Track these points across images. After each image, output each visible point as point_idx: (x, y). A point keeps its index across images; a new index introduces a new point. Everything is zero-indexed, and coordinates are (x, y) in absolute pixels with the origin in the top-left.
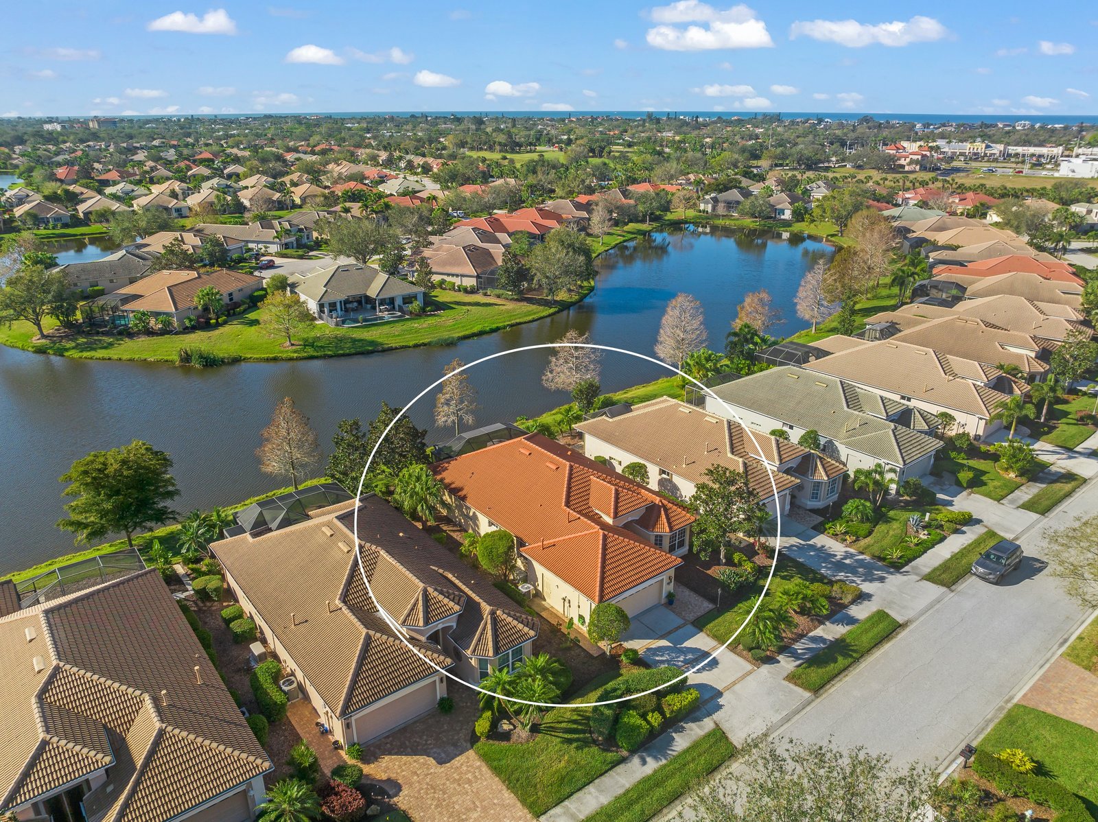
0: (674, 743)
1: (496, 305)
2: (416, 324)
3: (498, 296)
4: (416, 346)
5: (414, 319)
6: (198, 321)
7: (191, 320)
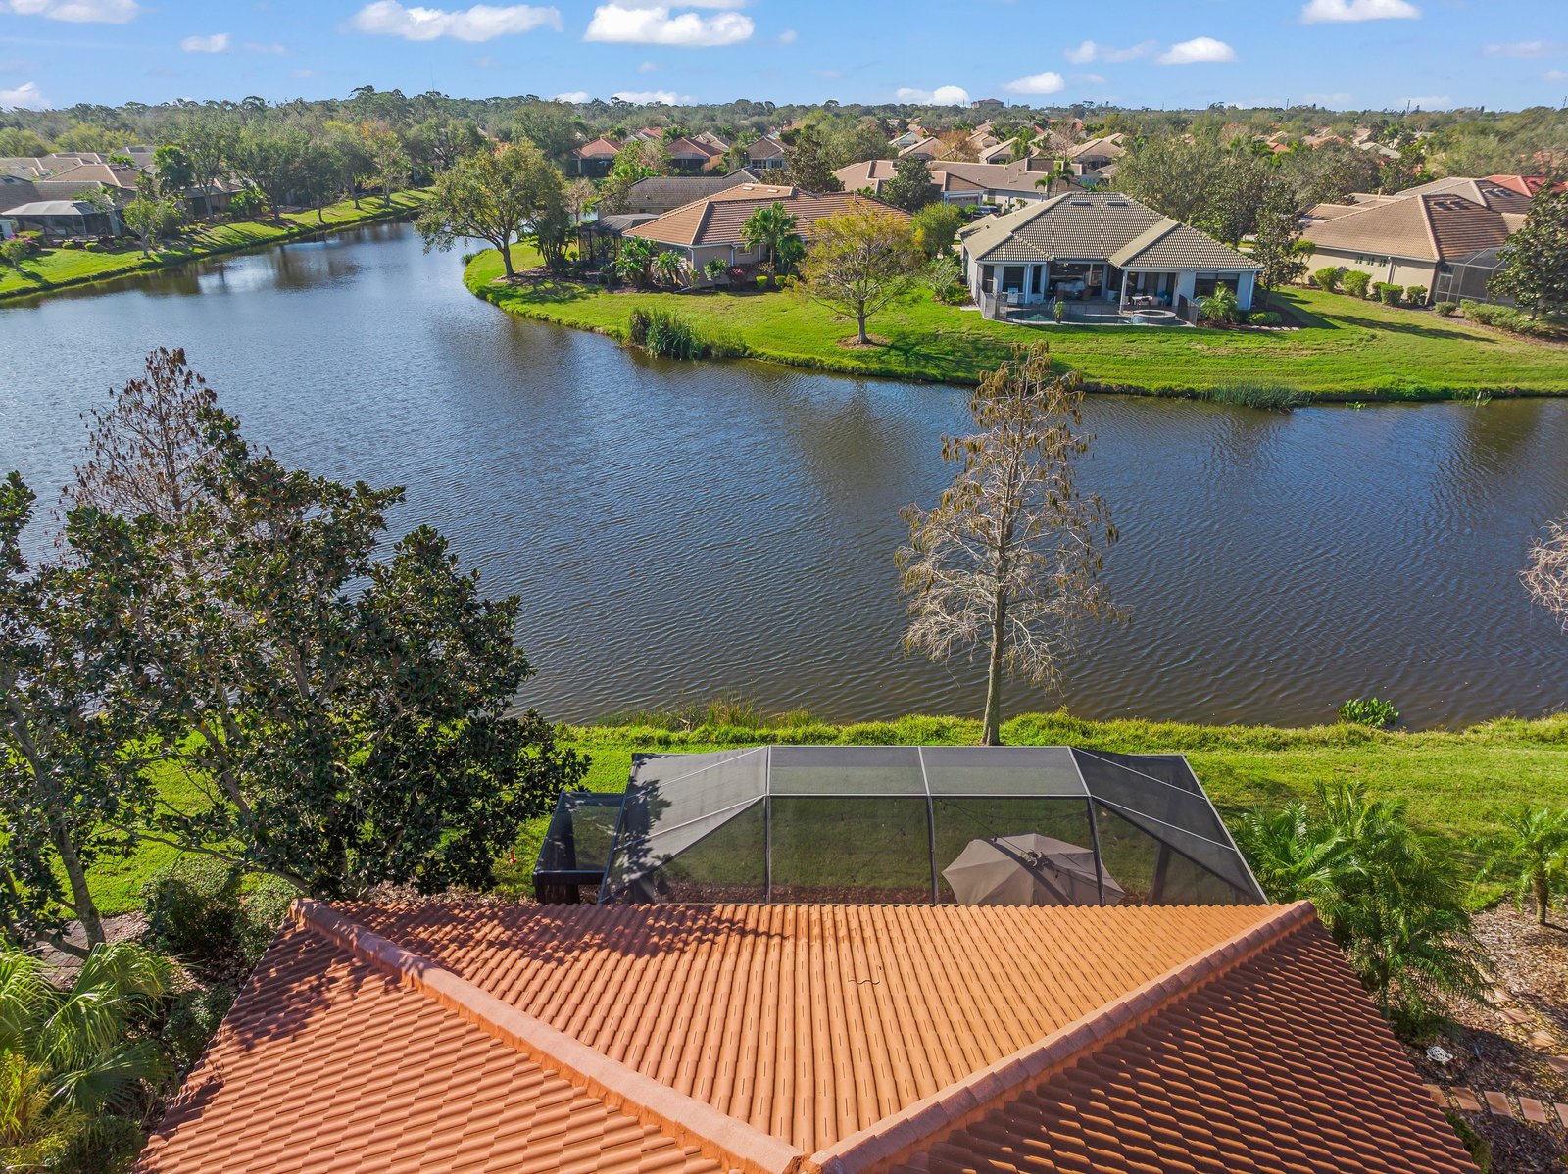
1: (1467, 337)
2: (1200, 345)
3: (1486, 320)
4: (1167, 394)
5: (1202, 333)
6: (729, 271)
7: (714, 267)
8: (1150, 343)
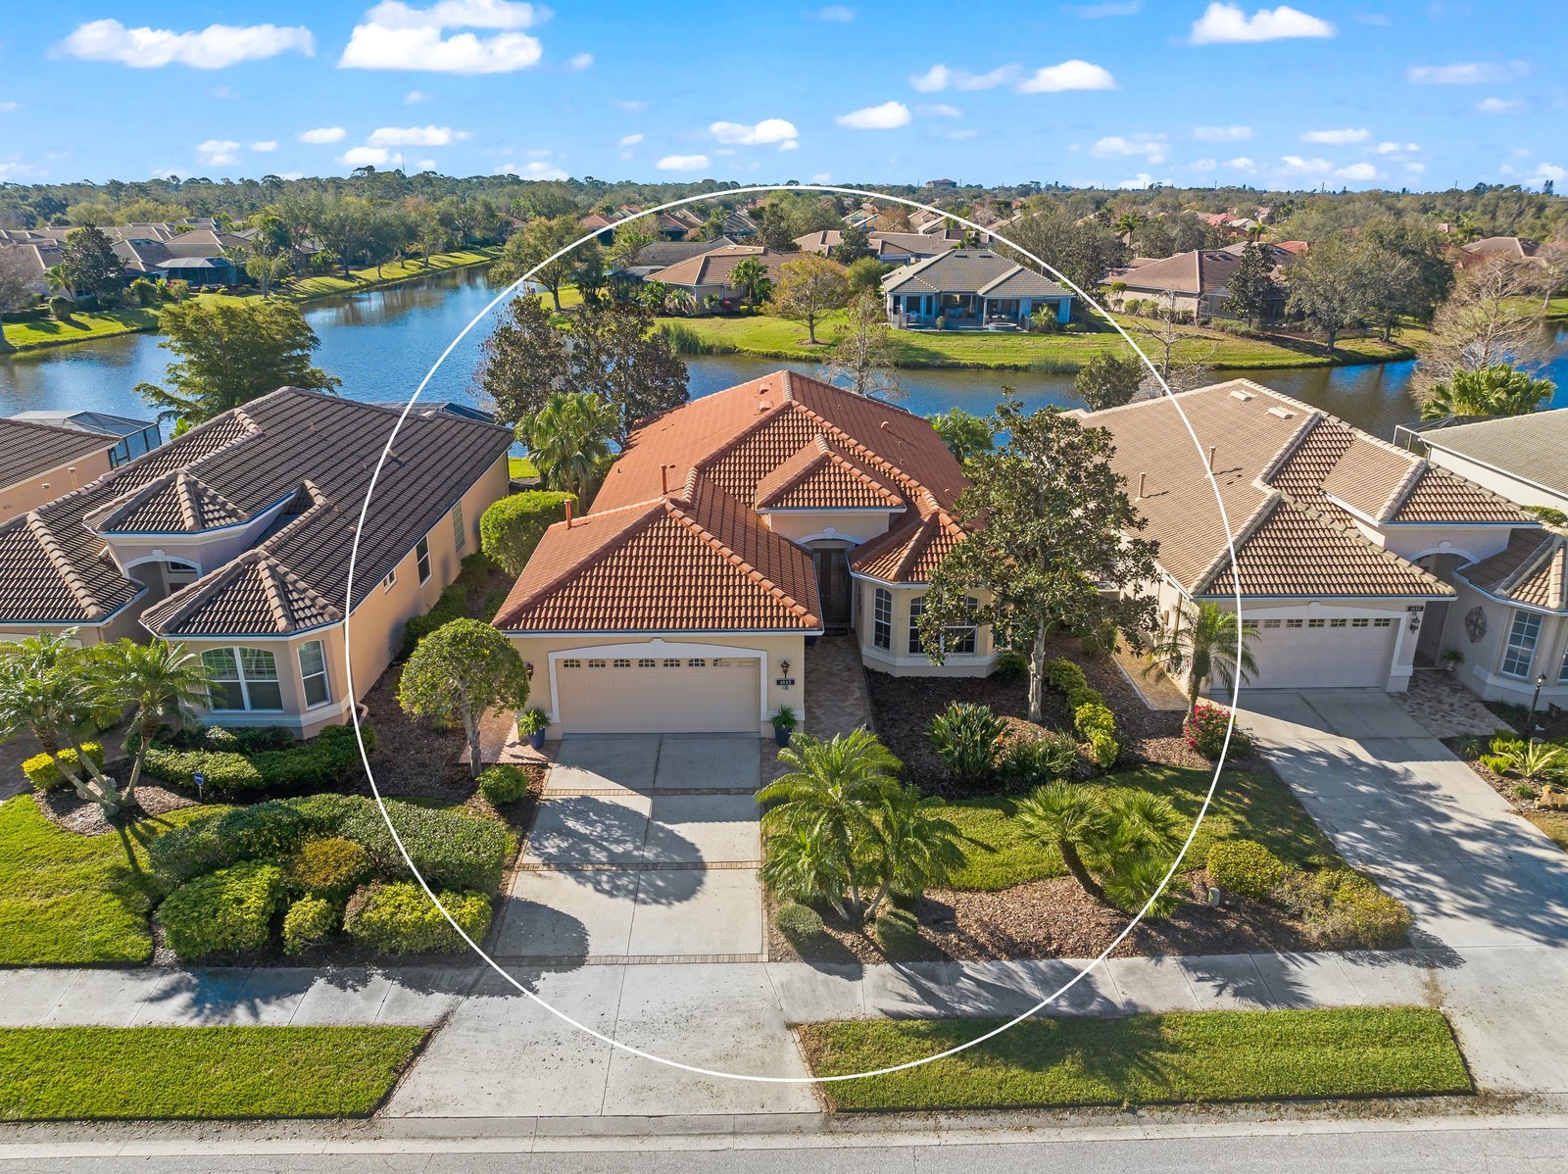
3: (1224, 329)
5: (1032, 335)
6: (721, 303)
7: (711, 299)
8: (999, 341)
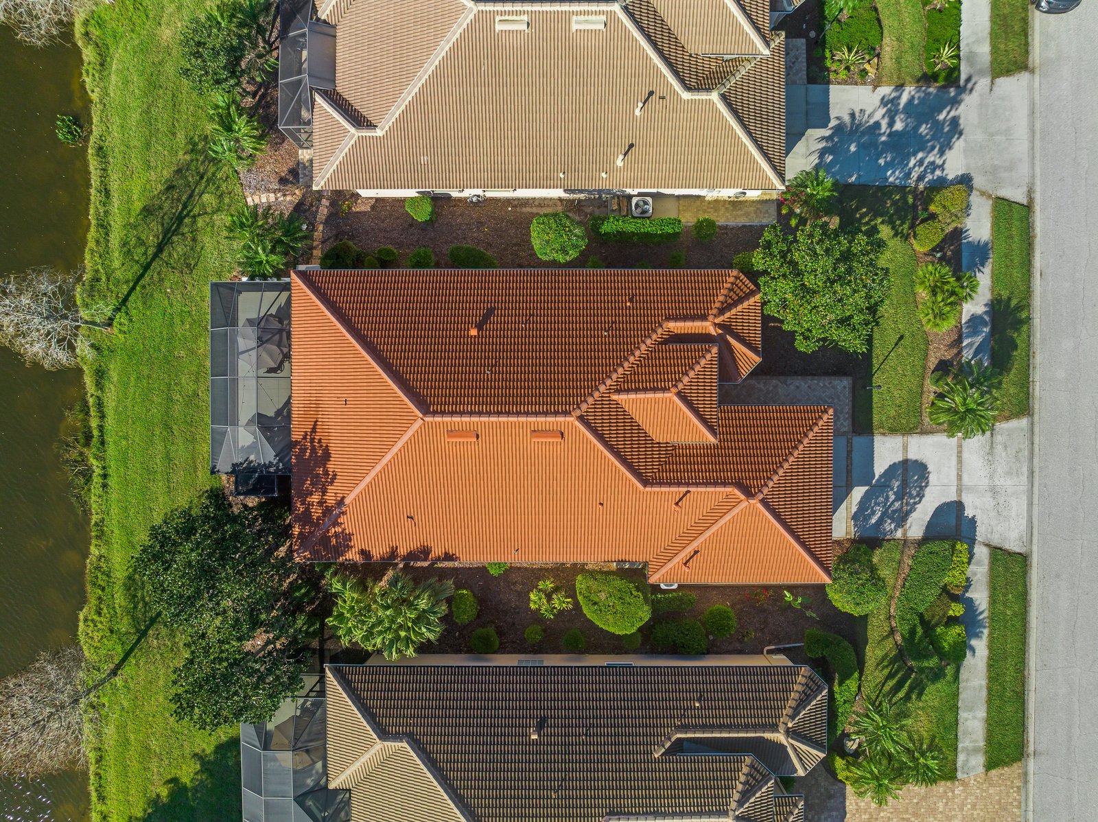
0: (977, 603)
